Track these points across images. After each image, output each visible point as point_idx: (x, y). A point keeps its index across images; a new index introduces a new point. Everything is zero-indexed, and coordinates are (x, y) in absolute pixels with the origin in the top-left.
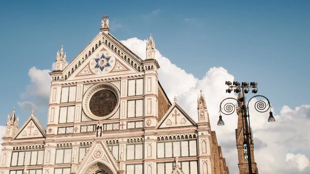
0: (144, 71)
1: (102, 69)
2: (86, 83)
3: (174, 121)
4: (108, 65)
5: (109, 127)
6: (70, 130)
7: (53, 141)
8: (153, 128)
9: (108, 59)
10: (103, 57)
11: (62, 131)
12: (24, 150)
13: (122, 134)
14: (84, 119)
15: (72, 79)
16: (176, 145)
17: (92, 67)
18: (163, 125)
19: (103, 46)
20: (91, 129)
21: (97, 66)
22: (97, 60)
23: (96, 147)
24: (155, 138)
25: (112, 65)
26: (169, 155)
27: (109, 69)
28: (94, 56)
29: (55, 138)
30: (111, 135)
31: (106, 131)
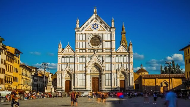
0: (111, 31)
1: (95, 29)
2: (89, 34)
3: (121, 50)
4: (97, 27)
5: (99, 51)
6: (84, 51)
7: (78, 55)
8: (114, 52)
9: (97, 25)
10: (95, 24)
11: (81, 51)
12: (67, 57)
13: (104, 54)
14: (89, 47)
15: (83, 31)
16: (122, 58)
17: (91, 28)
18: (118, 51)
19: (95, 20)
20: (92, 51)
21: (93, 28)
22: (93, 25)
23: (94, 57)
24: (115, 55)
25: (99, 27)
26: (120, 61)
27: (98, 29)
28: (92, 23)
29: (79, 53)
30: (100, 53)
31: (98, 52)
